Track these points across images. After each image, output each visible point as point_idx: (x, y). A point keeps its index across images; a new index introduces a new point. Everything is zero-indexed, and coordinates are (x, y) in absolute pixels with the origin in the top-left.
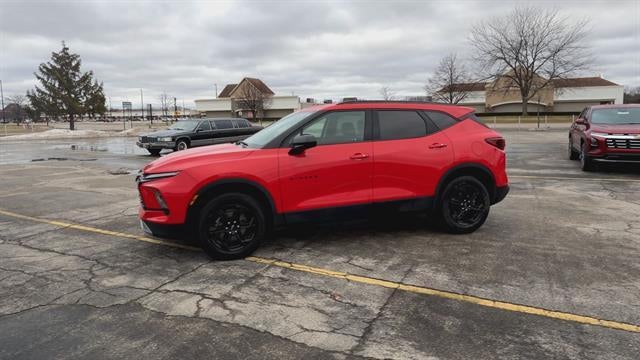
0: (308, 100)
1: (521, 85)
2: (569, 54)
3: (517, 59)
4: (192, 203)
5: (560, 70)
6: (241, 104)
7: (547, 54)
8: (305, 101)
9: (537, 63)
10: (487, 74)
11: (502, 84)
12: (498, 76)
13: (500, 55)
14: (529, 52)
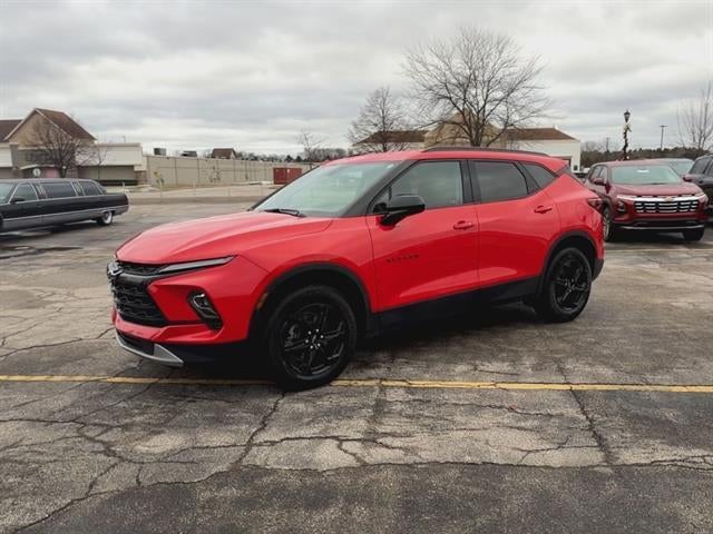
0: (157, 151)
1: (471, 136)
2: (524, 96)
3: (465, 100)
4: (260, 305)
5: (515, 117)
6: (33, 156)
7: (499, 94)
8: (152, 152)
9: (488, 107)
10: (427, 120)
11: (447, 133)
12: (442, 123)
13: (444, 92)
14: (479, 91)
